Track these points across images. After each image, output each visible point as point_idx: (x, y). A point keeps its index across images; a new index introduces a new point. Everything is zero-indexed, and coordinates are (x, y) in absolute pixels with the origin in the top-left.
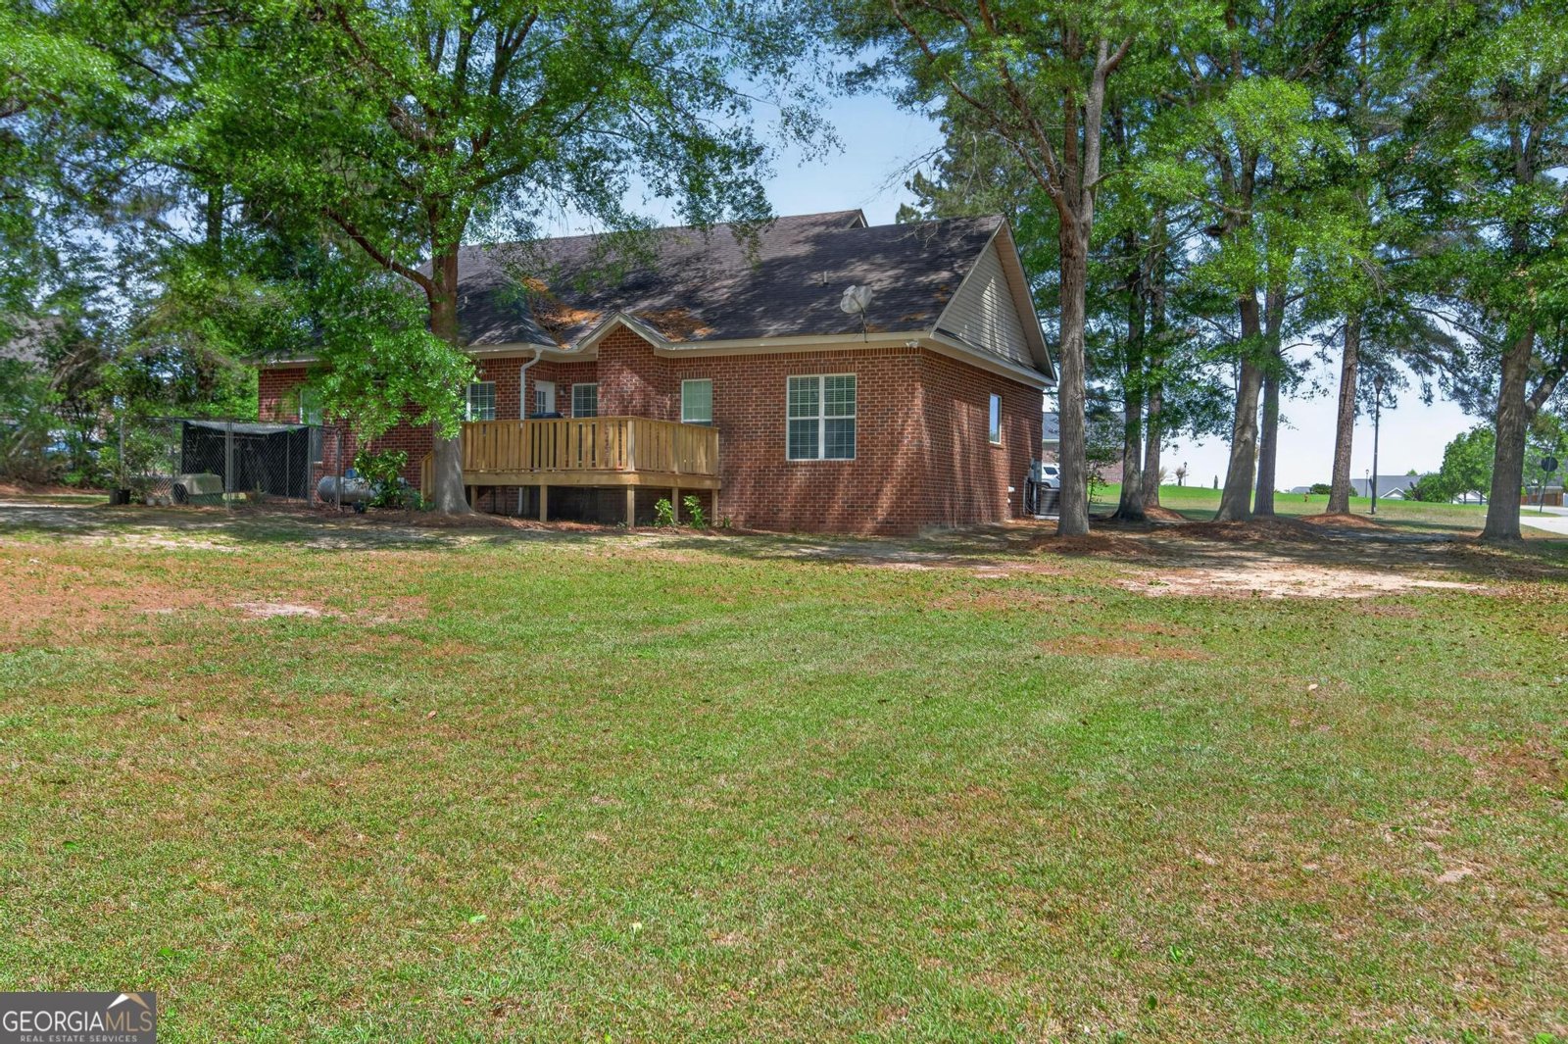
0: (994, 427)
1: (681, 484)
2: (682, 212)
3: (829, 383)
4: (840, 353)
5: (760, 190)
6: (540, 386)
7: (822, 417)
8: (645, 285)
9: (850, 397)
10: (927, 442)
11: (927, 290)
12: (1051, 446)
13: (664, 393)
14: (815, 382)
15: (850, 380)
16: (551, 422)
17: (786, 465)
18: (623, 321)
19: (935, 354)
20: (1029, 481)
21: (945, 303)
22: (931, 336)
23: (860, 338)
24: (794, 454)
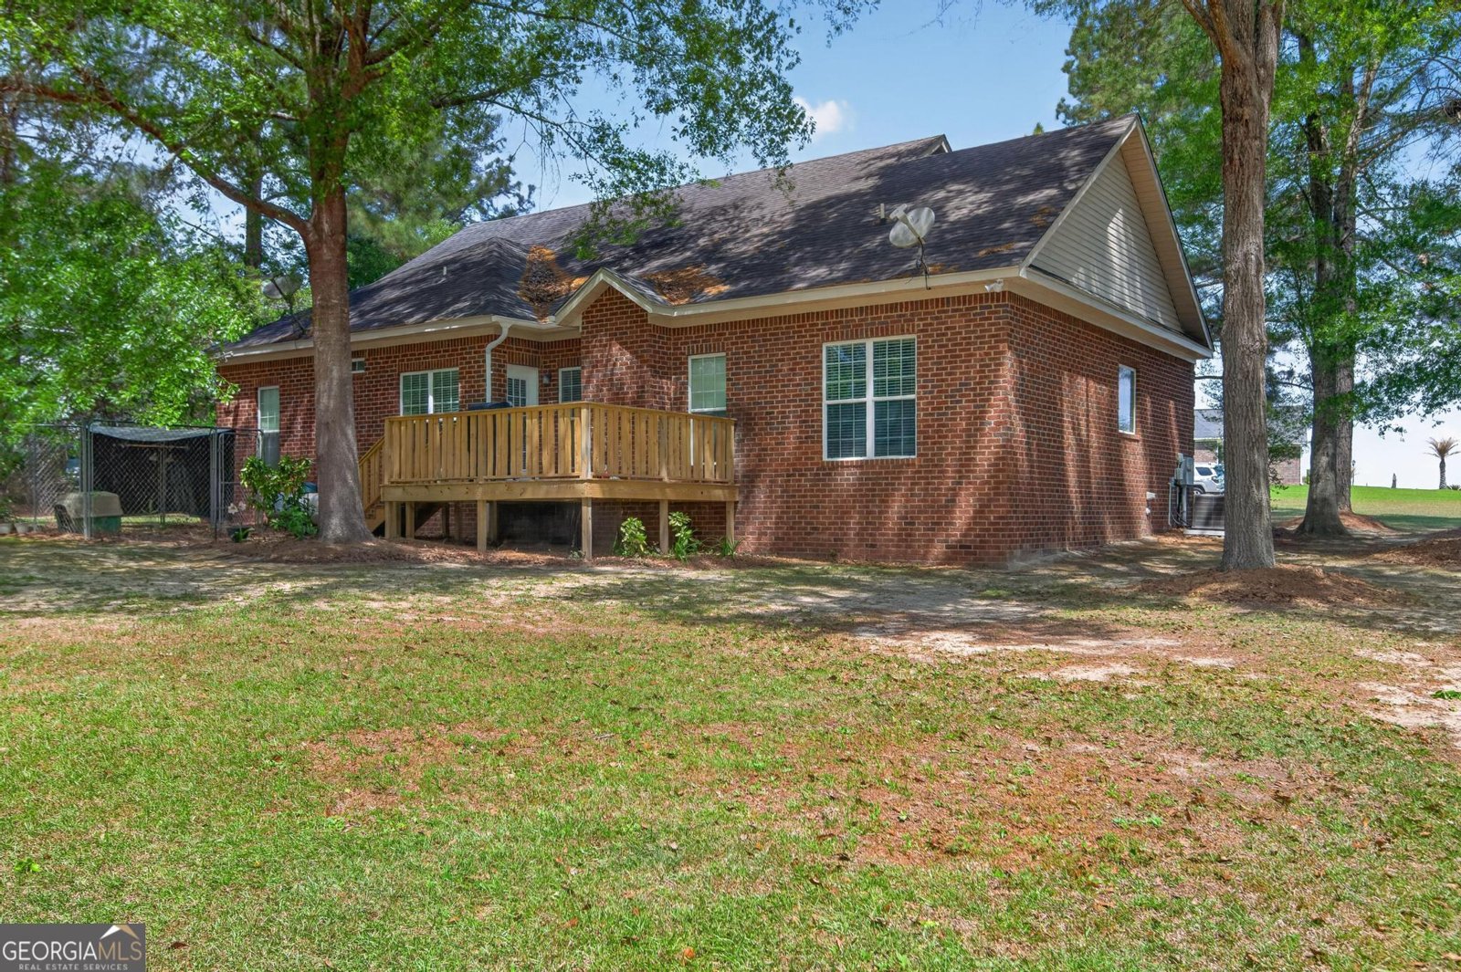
0: (1125, 412)
1: (671, 495)
2: (684, 132)
3: (879, 350)
4: (893, 307)
5: (786, 90)
6: (514, 372)
7: (870, 398)
8: (661, 241)
9: (908, 368)
10: (1019, 429)
11: (1024, 214)
12: (1209, 446)
13: (666, 375)
14: (860, 351)
15: (908, 347)
16: (489, 413)
17: (822, 467)
18: (609, 280)
19: (1031, 303)
20: (1177, 483)
21: (1045, 227)
22: (1023, 273)
23: (919, 283)
24: (834, 451)
